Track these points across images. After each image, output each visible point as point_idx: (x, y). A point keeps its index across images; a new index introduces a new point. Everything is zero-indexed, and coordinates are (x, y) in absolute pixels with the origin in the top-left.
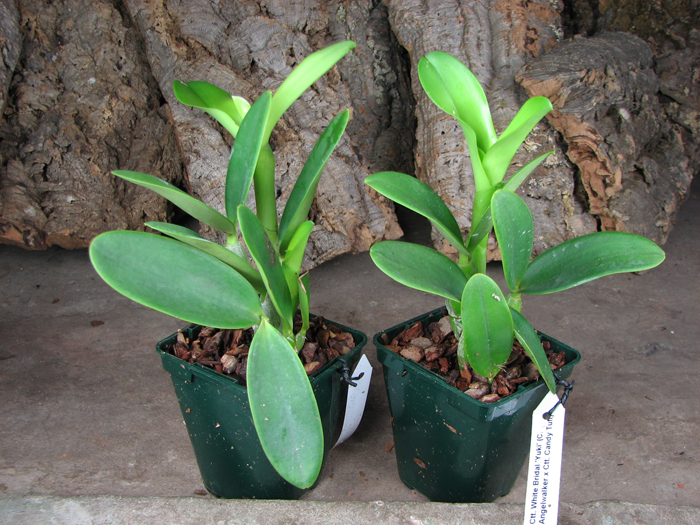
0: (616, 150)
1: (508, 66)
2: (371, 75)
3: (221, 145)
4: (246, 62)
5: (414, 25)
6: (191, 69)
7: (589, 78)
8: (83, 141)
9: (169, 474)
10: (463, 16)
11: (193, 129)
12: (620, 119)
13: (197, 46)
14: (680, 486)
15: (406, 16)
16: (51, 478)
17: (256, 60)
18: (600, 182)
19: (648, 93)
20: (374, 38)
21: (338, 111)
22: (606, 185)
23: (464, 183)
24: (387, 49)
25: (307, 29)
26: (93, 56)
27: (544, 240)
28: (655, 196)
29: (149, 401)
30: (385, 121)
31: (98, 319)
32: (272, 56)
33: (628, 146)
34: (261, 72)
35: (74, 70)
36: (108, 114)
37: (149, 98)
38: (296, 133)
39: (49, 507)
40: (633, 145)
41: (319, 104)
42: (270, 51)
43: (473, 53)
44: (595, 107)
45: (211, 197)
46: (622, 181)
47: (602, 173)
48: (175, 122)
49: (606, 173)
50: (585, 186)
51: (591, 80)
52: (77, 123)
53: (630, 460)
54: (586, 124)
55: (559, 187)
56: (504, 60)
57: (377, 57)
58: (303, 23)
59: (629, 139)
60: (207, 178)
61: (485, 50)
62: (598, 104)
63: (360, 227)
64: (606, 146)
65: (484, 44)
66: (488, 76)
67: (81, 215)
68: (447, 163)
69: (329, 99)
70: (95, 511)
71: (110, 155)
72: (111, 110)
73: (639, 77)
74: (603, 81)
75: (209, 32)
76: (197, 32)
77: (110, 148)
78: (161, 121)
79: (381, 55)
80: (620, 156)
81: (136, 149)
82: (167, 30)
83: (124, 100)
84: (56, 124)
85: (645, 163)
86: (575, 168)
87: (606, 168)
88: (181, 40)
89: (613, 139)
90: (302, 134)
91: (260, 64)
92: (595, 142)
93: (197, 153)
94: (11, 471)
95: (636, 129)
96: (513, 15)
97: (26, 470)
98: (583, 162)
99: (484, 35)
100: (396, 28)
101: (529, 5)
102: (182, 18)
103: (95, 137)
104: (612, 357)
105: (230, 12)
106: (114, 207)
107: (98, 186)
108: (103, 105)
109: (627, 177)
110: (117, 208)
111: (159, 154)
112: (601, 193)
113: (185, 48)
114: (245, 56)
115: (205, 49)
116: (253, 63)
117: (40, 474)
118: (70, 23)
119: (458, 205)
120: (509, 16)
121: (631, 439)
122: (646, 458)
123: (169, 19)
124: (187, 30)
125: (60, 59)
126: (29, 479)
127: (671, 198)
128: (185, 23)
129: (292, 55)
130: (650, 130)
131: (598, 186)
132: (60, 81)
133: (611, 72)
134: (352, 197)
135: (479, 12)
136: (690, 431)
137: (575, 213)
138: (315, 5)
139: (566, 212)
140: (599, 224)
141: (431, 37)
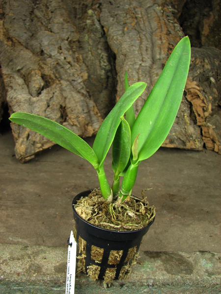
0: (209, 94)
1: (160, 59)
2: (99, 65)
3: (23, 84)
4: (38, 50)
5: (118, 42)
6: (12, 51)
7: (196, 61)
10: (140, 37)
11: (11, 77)
12: (211, 82)
13: (16, 41)
15: (115, 38)
17: (43, 50)
18: (201, 109)
20: (101, 49)
21: (80, 74)
22: (204, 111)
23: (138, 108)
24: (106, 55)
25: (69, 39)
27: (175, 135)
30: (105, 85)
32: (51, 48)
33: (215, 93)
34: (46, 55)
38: (59, 81)
40: (217, 93)
41: (72, 71)
42: (50, 46)
43: (144, 53)
44: (199, 74)
45: (16, 106)
46: (212, 110)
47: (203, 105)
48: (3, 74)
50: (195, 111)
51: (197, 62)
53: (216, 234)
54: (195, 83)
55: (183, 112)
56: (158, 57)
57: (102, 58)
58: (67, 37)
59: (215, 90)
60: (15, 98)
61: (149, 52)
62: (200, 73)
63: (87, 125)
64: (204, 93)
65: (149, 49)
66: (151, 63)
69: (76, 68)
74: (203, 64)
75: (22, 36)
76: (16, 35)
79: (104, 57)
80: (211, 97)
82: (3, 35)
86: (191, 105)
87: (204, 103)
88: (9, 39)
89: (207, 90)
90: (62, 82)
91: (45, 52)
92: (199, 90)
93: (12, 87)
95: (218, 87)
96: (163, 38)
98: (194, 101)
99: (149, 46)
100: (111, 43)
101: (170, 35)
102: (10, 29)
104: (207, 188)
105: (33, 29)
109: (214, 108)
112: (202, 115)
113: (10, 43)
114: (38, 48)
115: (20, 43)
116: (42, 51)
120: (161, 39)
121: (216, 224)
123: (5, 30)
124: (12, 34)
128: (11, 31)
129: (61, 49)
131: (200, 111)
133: (206, 61)
134: (83, 110)
135: (147, 37)
137: (190, 124)
138: (73, 30)
139: (186, 123)
140: (201, 130)
141: (125, 46)
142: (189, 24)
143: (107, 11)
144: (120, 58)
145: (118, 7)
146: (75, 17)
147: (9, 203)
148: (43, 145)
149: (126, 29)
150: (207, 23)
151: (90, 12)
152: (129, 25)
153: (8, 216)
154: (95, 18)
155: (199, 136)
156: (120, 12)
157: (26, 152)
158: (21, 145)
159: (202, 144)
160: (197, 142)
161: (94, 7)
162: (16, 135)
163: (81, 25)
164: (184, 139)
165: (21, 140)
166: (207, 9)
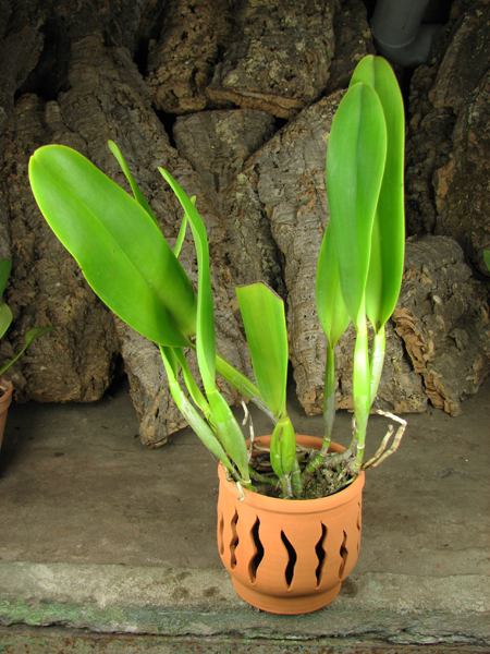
0: (429, 326)
2: (260, 269)
5: (288, 235)
7: (406, 276)
8: (51, 328)
9: (102, 553)
10: (323, 228)
12: (434, 303)
14: (438, 566)
15: (282, 227)
16: (29, 554)
18: (418, 350)
19: (457, 282)
20: (262, 240)
21: (228, 303)
22: (423, 353)
23: (319, 353)
24: (272, 248)
26: (58, 267)
28: (466, 357)
29: (92, 507)
31: (60, 451)
33: (438, 323)
35: (46, 277)
36: (68, 308)
39: (28, 568)
40: (443, 322)
41: (215, 299)
44: (411, 297)
45: (138, 368)
46: (436, 349)
47: (419, 344)
49: (421, 344)
50: (410, 353)
51: (409, 277)
52: (47, 315)
53: (409, 550)
54: (405, 309)
55: (390, 354)
57: (265, 255)
59: (439, 318)
60: (135, 356)
62: (413, 294)
64: (421, 324)
67: (50, 379)
68: (307, 338)
69: (222, 295)
70: (55, 571)
71: (70, 337)
72: (71, 305)
73: (450, 272)
74: (418, 277)
77: (70, 332)
78: (105, 312)
79: (268, 252)
80: (431, 332)
81: (87, 332)
83: (79, 298)
84: (34, 316)
85: (456, 334)
86: (402, 339)
87: (421, 341)
89: (427, 318)
92: (412, 322)
93: (128, 337)
94: (4, 549)
95: (446, 310)
97: (13, 548)
98: (407, 336)
100: (276, 236)
103: (59, 325)
104: (417, 479)
106: (72, 373)
107: (62, 359)
108: (65, 303)
109: (438, 346)
110: (74, 374)
111: (104, 335)
112: (420, 358)
117: (22, 551)
118: (44, 244)
119: (314, 369)
121: (413, 535)
122: (420, 548)
125: (36, 270)
126: (15, 554)
127: (478, 359)
130: (459, 309)
131: (417, 353)
132: (36, 284)
133: (426, 270)
136: (457, 530)
137: (404, 372)
138: (214, 224)
139: (396, 371)
140: (423, 380)
141: (299, 243)
142: (417, 171)
143: (268, 178)
144: (291, 264)
145: (287, 171)
146: (217, 190)
147: (140, 513)
148: (178, 424)
149: (299, 214)
150: (442, 176)
151: (241, 177)
152: (304, 207)
153: (141, 530)
154: (249, 186)
155: (419, 389)
156: (289, 181)
157: (156, 436)
158: (148, 426)
159: (426, 401)
160: (415, 400)
161: (247, 171)
162: (139, 410)
163: (228, 202)
164: (390, 399)
165: (148, 418)
166: (445, 145)
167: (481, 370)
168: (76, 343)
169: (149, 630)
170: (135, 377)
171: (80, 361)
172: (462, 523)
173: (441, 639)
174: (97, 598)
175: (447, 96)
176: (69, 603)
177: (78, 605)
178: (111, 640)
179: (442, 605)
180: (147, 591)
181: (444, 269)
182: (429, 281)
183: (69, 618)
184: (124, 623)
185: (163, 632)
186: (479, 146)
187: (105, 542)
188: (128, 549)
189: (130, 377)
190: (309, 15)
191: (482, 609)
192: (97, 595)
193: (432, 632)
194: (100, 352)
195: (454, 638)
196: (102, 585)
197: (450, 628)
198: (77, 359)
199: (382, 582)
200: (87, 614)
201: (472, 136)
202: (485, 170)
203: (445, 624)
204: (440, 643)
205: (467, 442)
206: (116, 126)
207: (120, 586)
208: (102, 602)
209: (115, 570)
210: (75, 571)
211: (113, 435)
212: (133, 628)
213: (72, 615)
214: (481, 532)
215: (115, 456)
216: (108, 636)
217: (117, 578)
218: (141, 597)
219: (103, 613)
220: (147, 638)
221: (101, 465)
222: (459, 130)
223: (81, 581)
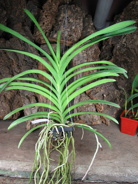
8: (5, 100)
9: (14, 158)
14: (98, 164)
19: (110, 91)
28: (112, 111)
29: (13, 146)
31: (6, 132)
36: (10, 95)
37: (17, 92)
49: (100, 107)
52: (4, 97)
67: (4, 113)
73: (109, 88)
77: (10, 101)
78: (19, 96)
81: (15, 101)
83: (13, 92)
103: (7, 99)
107: (8, 108)
108: (9, 93)
111: (19, 102)
127: (115, 111)
130: (111, 98)
136: (104, 155)
167: (116, 114)
168: (11, 104)
169: (24, 177)
170: (26, 113)
171: (12, 109)
172: (106, 153)
173: (96, 181)
174: (12, 169)
175: (112, 41)
176: (4, 170)
177: (7, 171)
178: (15, 179)
179: (96, 173)
180: (24, 168)
181: (107, 88)
182: (103, 91)
183: (4, 174)
184: (18, 175)
185: (28, 178)
186: (119, 55)
187: (15, 155)
188: (21, 157)
189: (25, 113)
190: (76, 19)
191: (106, 174)
192: (12, 168)
193: (94, 180)
194: (17, 107)
195: (99, 181)
196: (13, 166)
197: (98, 179)
198: (11, 108)
199: (82, 167)
200: (9, 173)
201: (118, 52)
202: (121, 61)
203: (97, 178)
204: (96, 182)
205: (111, 133)
206: (24, 48)
207: (17, 166)
208: (13, 170)
209: (17, 162)
210: (7, 162)
211: (20, 128)
212: (20, 177)
213: (5, 173)
214: (110, 156)
215: (20, 133)
216: (14, 179)
217: (17, 164)
218: (22, 169)
219: (13, 173)
220: (24, 179)
221: (16, 136)
222: (114, 50)
223: (8, 165)
